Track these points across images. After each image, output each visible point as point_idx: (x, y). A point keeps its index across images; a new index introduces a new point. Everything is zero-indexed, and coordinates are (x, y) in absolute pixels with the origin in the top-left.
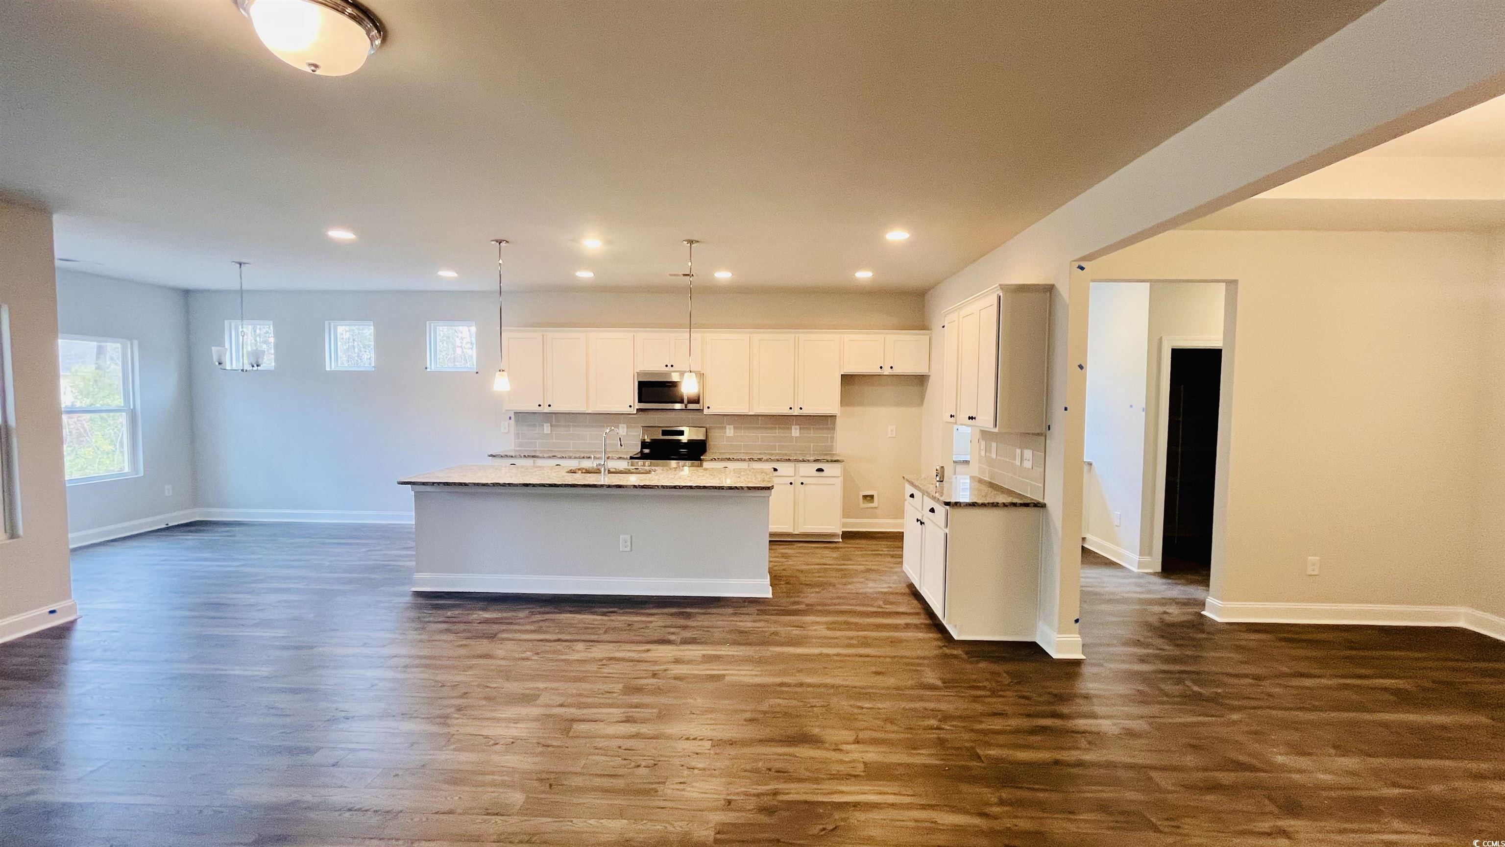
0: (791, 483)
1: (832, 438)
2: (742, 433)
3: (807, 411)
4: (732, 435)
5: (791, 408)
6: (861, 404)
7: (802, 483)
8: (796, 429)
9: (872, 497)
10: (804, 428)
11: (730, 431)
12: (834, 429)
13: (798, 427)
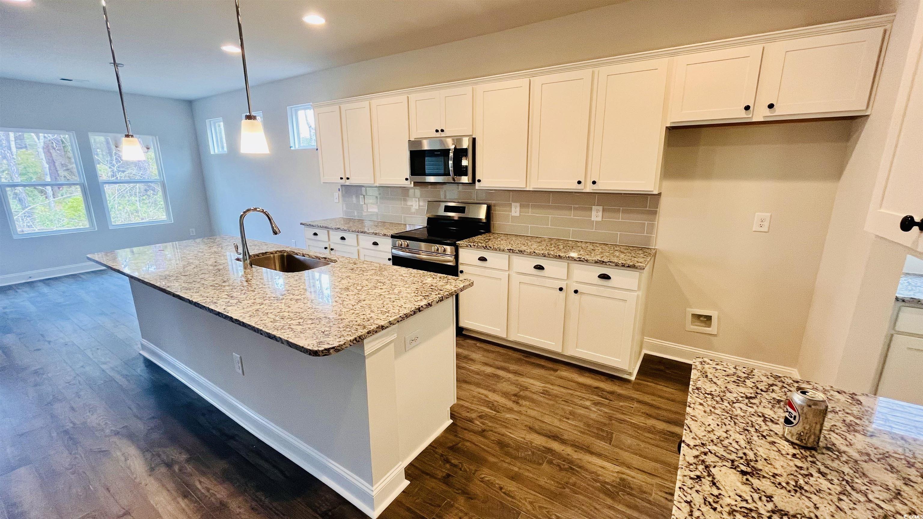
0: (561, 289)
1: (651, 227)
2: (530, 212)
3: (604, 186)
4: (517, 214)
5: (579, 182)
6: (707, 175)
7: (576, 292)
8: (598, 211)
9: (709, 318)
10: (609, 210)
11: (515, 210)
12: (655, 213)
13: (601, 208)
